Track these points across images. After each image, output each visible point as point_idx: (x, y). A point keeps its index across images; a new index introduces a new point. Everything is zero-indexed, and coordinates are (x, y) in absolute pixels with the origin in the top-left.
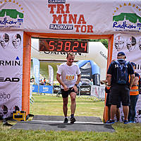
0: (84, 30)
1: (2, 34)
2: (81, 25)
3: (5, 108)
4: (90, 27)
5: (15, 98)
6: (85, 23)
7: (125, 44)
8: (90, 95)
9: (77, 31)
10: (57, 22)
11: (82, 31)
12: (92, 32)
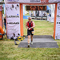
0: (45, 2)
1: (11, 5)
3: (14, 34)
5: (18, 31)
8: (47, 20)
9: (42, 2)
11: (44, 2)
12: (48, 2)
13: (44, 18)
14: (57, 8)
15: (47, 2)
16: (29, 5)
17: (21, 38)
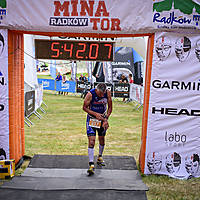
0: (106, 26)
2: (102, 18)
8: (128, 97)
11: (102, 28)
12: (119, 29)
13: (119, 89)
15: (113, 29)
16: (48, 38)
17: (5, 167)
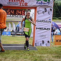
4: (26, 4)
6: (24, 1)
7: (42, 12)
9: (20, 5)
10: (11, 1)
11: (22, 5)
14: (37, 12)
